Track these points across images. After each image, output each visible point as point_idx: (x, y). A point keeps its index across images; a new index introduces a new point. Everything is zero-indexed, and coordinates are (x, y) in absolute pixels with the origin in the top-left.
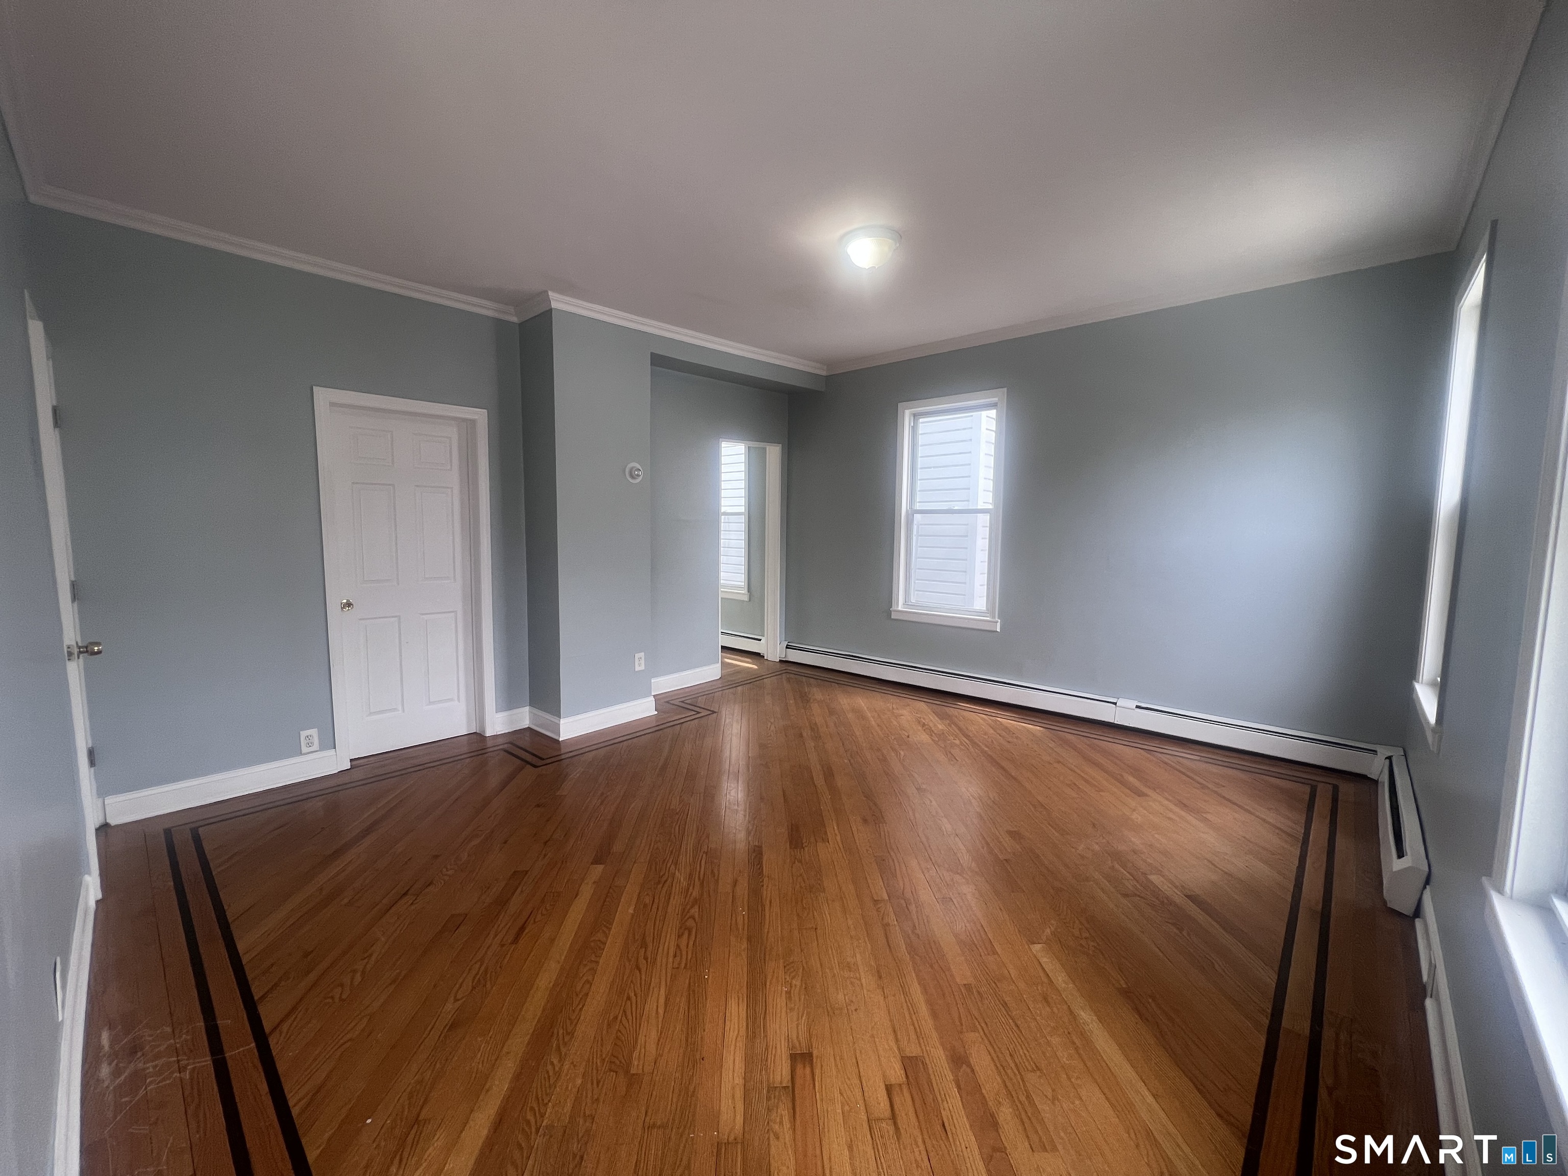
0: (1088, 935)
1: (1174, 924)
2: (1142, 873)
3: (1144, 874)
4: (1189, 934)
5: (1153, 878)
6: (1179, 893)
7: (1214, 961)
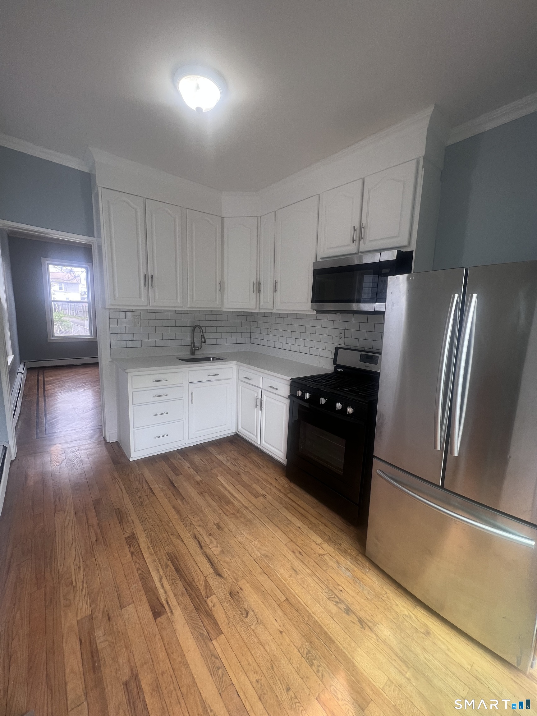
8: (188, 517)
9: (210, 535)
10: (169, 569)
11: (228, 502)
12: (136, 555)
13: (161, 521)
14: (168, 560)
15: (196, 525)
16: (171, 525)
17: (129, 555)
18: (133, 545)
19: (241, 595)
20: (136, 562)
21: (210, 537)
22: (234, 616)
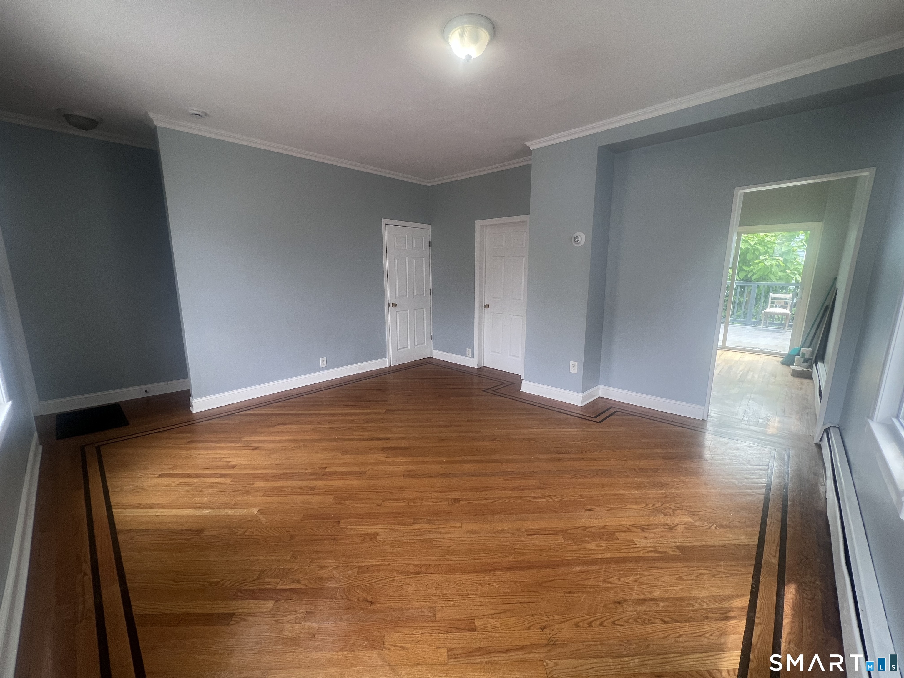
0: (247, 534)
1: (218, 583)
2: (280, 600)
3: (277, 600)
4: (204, 586)
5: (270, 604)
6: (240, 611)
7: (176, 584)
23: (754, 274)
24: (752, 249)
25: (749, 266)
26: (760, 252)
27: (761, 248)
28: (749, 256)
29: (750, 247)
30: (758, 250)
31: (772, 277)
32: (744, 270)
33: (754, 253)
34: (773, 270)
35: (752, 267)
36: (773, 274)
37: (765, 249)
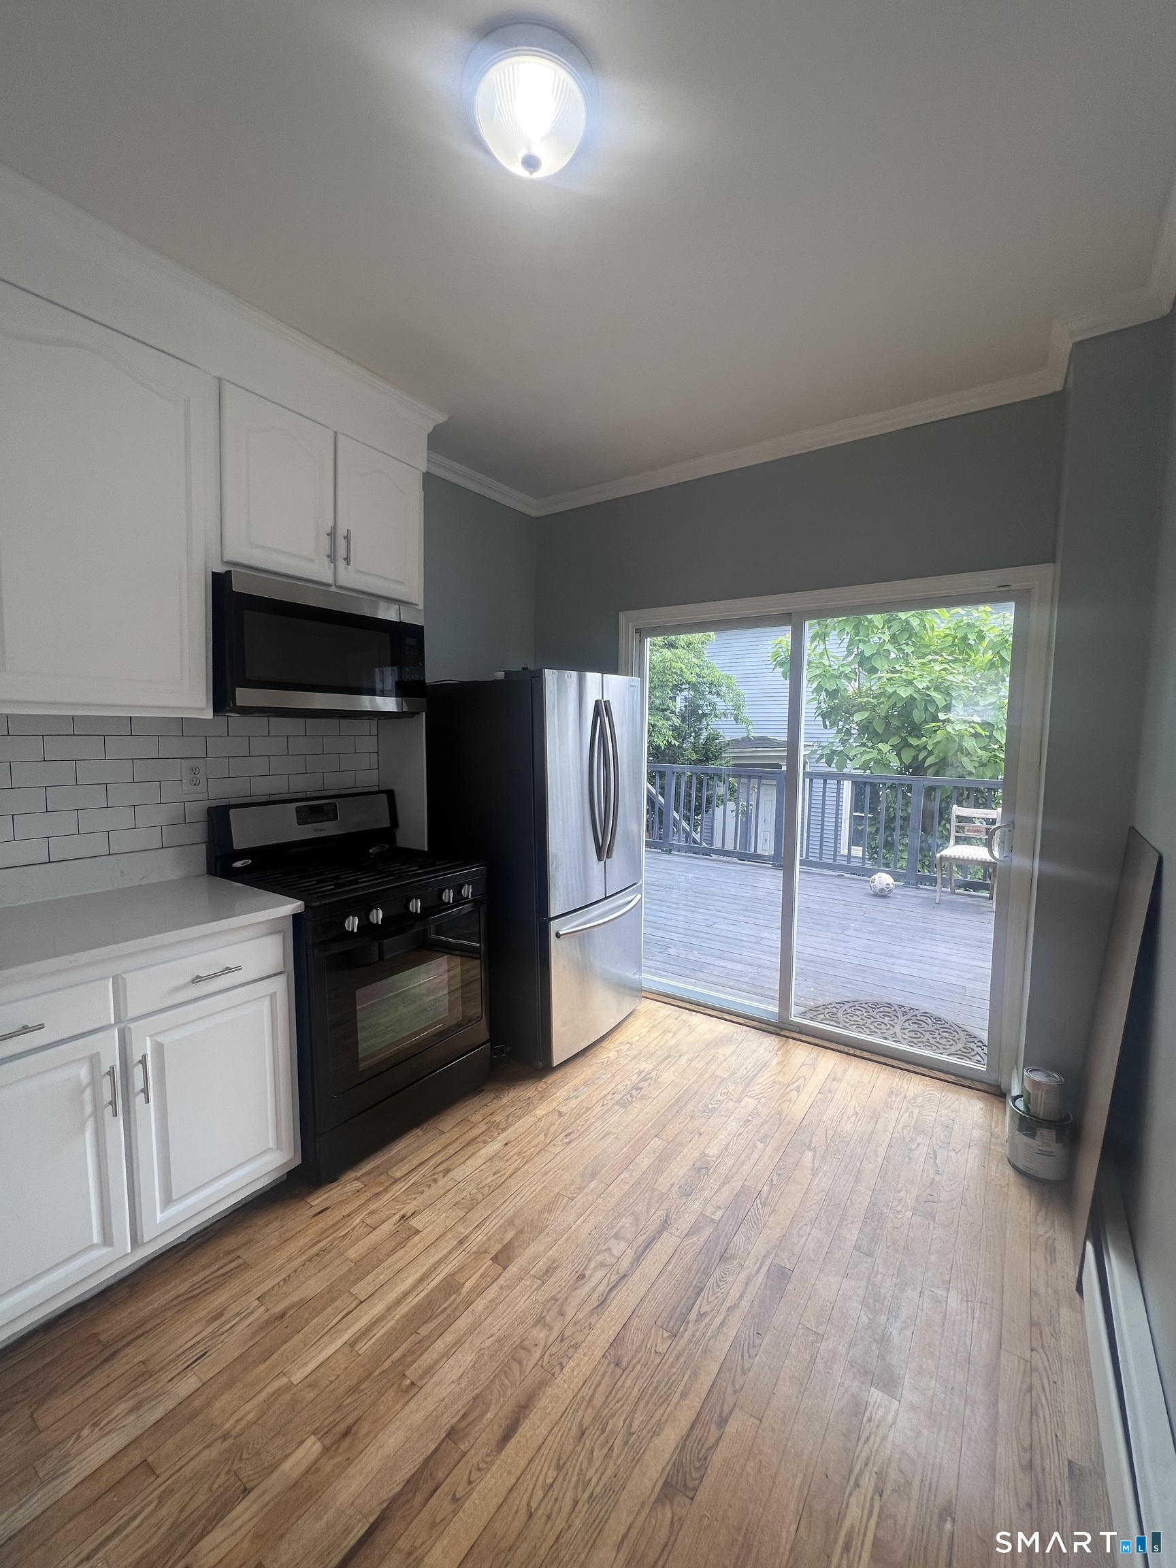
8: (540, 1363)
9: (582, 1277)
10: (705, 1308)
11: (450, 1286)
12: (718, 1410)
13: (583, 1434)
14: (688, 1322)
15: (563, 1324)
16: (585, 1390)
17: (732, 1427)
18: (700, 1446)
19: (682, 1183)
20: (735, 1392)
21: (588, 1273)
22: (716, 1180)
23: (930, 753)
24: (922, 699)
25: (919, 737)
26: (937, 707)
27: (940, 697)
28: (917, 715)
29: (916, 696)
30: (932, 701)
31: (965, 760)
32: (911, 746)
33: (926, 709)
34: (965, 744)
35: (924, 739)
36: (968, 754)
37: (946, 700)
